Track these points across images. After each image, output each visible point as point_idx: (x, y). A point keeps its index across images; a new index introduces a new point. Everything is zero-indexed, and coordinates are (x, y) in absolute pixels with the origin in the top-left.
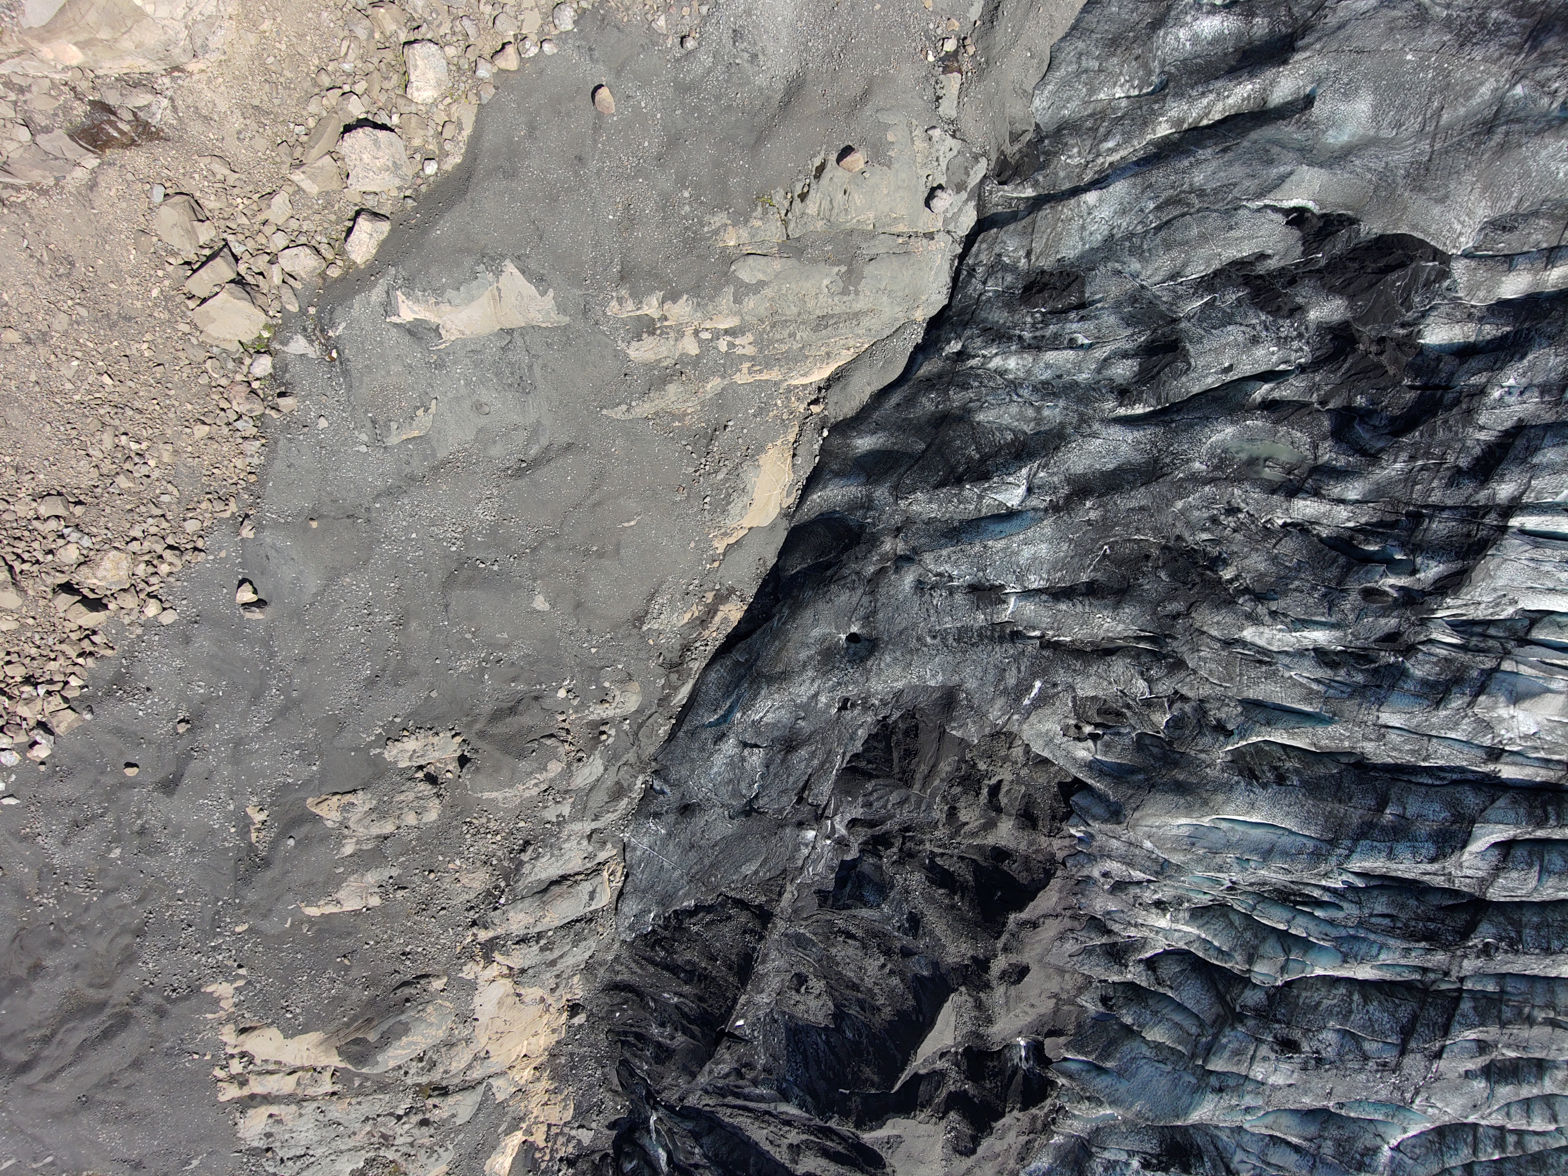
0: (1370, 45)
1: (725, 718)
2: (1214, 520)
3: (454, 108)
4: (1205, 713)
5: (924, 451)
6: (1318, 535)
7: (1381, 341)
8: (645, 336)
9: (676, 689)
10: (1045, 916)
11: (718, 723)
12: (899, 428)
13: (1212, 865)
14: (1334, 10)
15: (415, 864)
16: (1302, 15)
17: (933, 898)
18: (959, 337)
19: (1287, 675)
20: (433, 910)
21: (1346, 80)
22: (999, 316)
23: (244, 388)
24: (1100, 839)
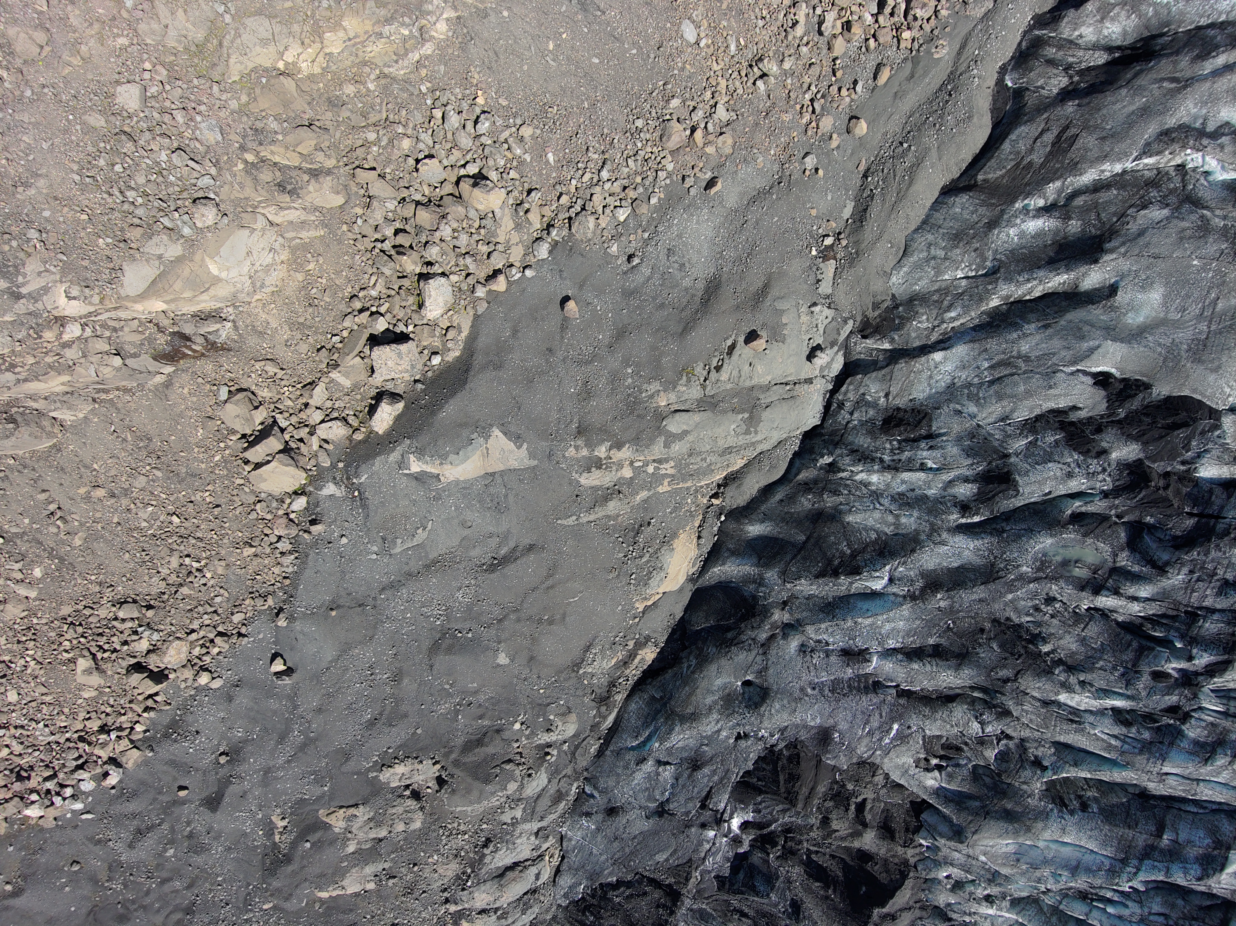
0: (1163, 251)
1: (644, 743)
2: (1037, 609)
3: (455, 318)
4: (1026, 750)
5: (805, 543)
6: (1115, 620)
7: (1167, 475)
8: (593, 469)
9: (605, 718)
10: (901, 910)
11: (639, 746)
12: (783, 520)
13: (1033, 878)
14: (1135, 218)
15: (403, 859)
16: (1109, 220)
17: (811, 889)
18: (831, 454)
19: (1092, 732)
20: (417, 894)
21: (1144, 277)
22: (863, 441)
23: (284, 521)
24: (945, 851)
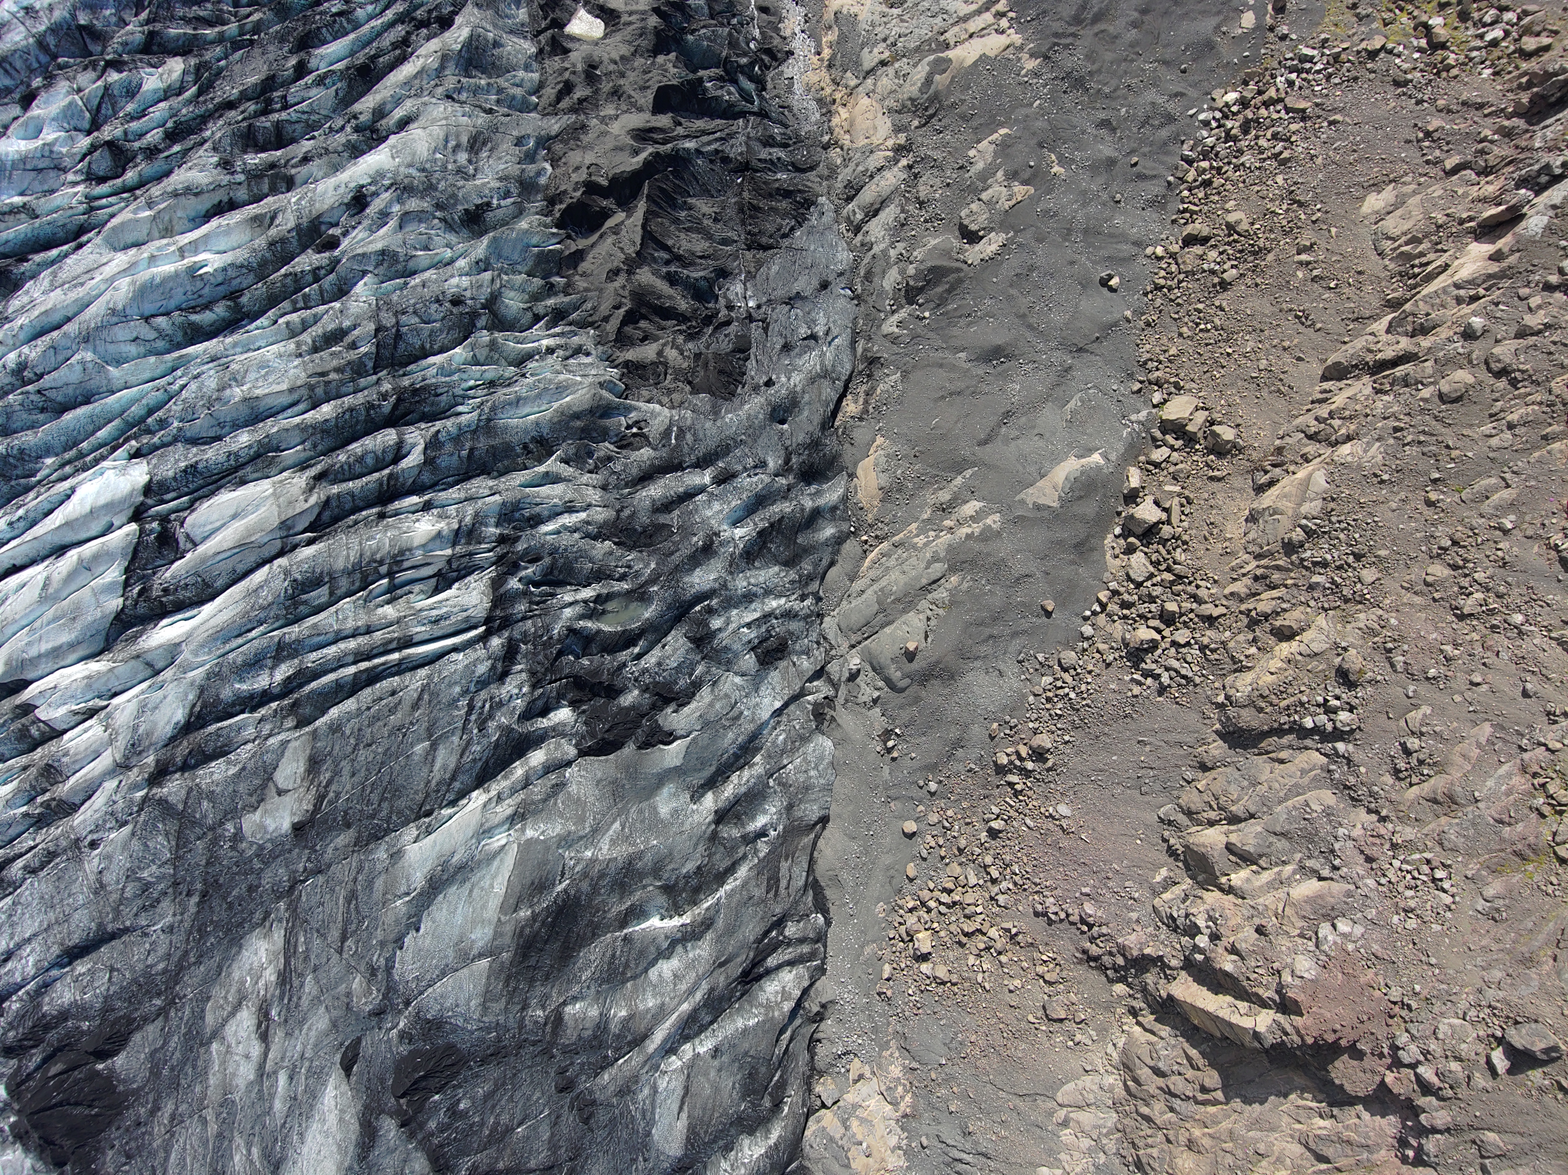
4: (578, 467)
5: (797, 536)
8: (975, 513)
10: (611, 315)
13: (542, 382)
17: (669, 299)
18: (808, 608)
22: (793, 625)
23: (1161, 381)
24: (602, 371)
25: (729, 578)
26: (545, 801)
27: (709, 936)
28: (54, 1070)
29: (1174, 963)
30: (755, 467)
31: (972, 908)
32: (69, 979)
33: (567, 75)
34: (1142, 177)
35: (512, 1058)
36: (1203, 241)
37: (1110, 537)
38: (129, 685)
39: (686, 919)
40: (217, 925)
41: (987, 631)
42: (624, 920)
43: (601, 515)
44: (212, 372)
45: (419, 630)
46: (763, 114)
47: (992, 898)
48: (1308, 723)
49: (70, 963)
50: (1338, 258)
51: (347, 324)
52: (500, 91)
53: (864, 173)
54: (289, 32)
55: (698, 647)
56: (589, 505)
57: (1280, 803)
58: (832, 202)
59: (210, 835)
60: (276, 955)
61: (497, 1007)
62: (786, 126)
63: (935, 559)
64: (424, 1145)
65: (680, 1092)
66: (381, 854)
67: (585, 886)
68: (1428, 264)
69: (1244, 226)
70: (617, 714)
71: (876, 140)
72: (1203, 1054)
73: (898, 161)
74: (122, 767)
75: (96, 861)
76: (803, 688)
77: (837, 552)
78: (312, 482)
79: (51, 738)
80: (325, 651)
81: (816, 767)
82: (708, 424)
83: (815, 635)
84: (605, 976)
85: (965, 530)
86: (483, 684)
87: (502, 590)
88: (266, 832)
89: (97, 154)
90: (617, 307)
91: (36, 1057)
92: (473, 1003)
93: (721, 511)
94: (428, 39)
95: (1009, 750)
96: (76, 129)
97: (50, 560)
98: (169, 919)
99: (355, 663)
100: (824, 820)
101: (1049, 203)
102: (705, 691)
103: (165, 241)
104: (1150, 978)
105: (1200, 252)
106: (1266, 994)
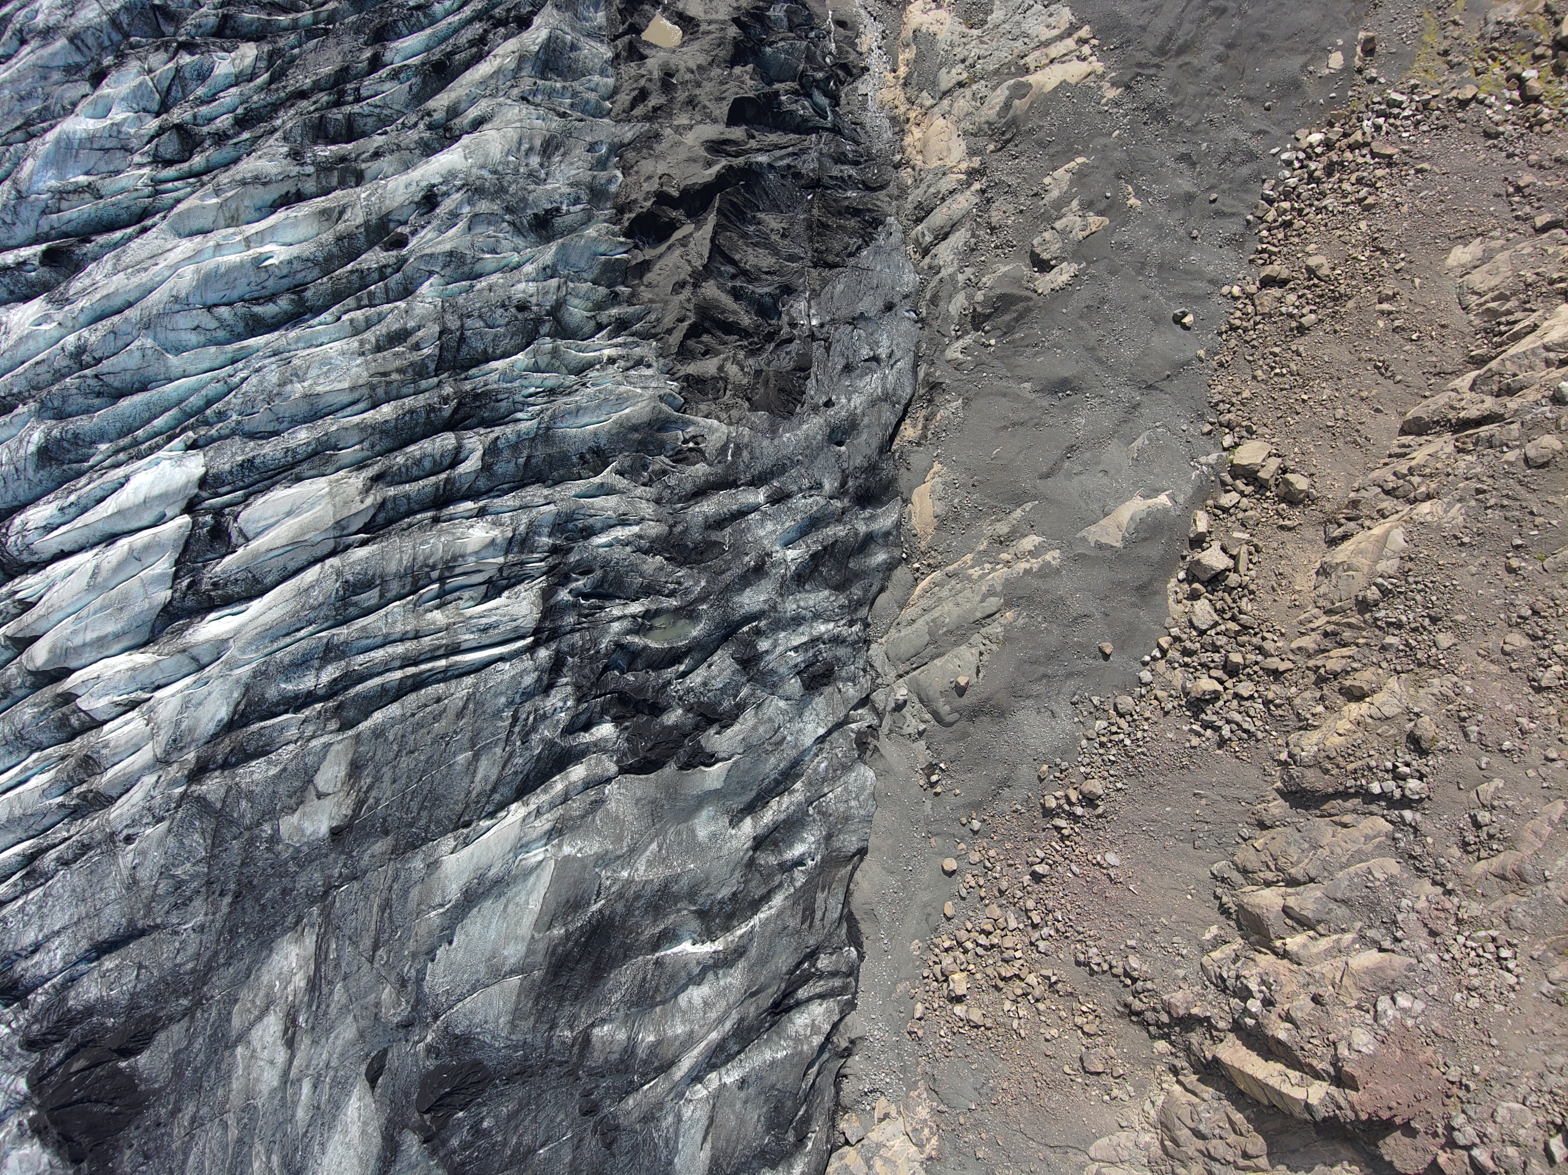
2: (679, 583)
4: (632, 479)
5: (849, 560)
6: (622, 596)
8: (1033, 548)
10: (674, 328)
13: (602, 392)
14: (739, 881)
15: (1033, 211)
18: (855, 634)
21: (718, 841)
22: (840, 651)
23: (1232, 424)
24: (662, 384)
25: (779, 600)
26: (583, 817)
27: (741, 964)
28: (76, 1067)
29: (1222, 1024)
30: (811, 488)
31: (1011, 953)
32: (96, 973)
33: (642, 82)
34: (1220, 214)
35: (538, 1078)
36: (1283, 283)
37: (1173, 581)
38: (173, 678)
39: (718, 945)
40: (248, 927)
41: (1042, 670)
42: (657, 943)
43: (654, 529)
44: (274, 367)
45: (467, 638)
46: (836, 130)
47: (1032, 944)
48: (1376, 788)
49: (98, 958)
50: (1422, 309)
51: (411, 324)
52: (575, 94)
53: (935, 195)
54: (365, 23)
55: (744, 668)
56: (643, 519)
57: (1342, 868)
58: (901, 223)
59: (247, 835)
60: (307, 960)
61: (526, 1025)
62: (858, 143)
63: (991, 593)
64: (444, 1162)
65: (704, 1122)
66: (417, 863)
67: (620, 907)
68: (1515, 322)
69: (1325, 271)
70: (661, 732)
71: (950, 162)
72: (1249, 1120)
73: (970, 185)
74: (162, 762)
75: (130, 856)
76: (847, 716)
77: (887, 578)
78: (369, 483)
79: (91, 728)
80: (372, 654)
81: (857, 798)
82: (766, 443)
83: (862, 662)
84: (634, 999)
85: (1023, 566)
86: (528, 695)
87: (552, 602)
88: (303, 835)
89: (165, 137)
90: (681, 320)
91: (59, 1052)
92: (502, 1020)
93: (775, 531)
94: (506, 38)
95: (1058, 794)
96: (145, 110)
97: (101, 547)
98: (200, 918)
99: (401, 667)
100: (862, 852)
101: (1124, 235)
102: (749, 713)
103: (231, 230)
104: (1195, 1038)
105: (1278, 295)
106: (1320, 1066)
